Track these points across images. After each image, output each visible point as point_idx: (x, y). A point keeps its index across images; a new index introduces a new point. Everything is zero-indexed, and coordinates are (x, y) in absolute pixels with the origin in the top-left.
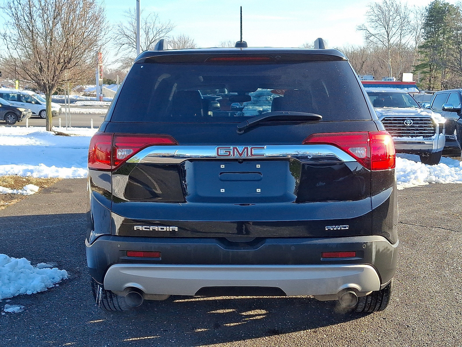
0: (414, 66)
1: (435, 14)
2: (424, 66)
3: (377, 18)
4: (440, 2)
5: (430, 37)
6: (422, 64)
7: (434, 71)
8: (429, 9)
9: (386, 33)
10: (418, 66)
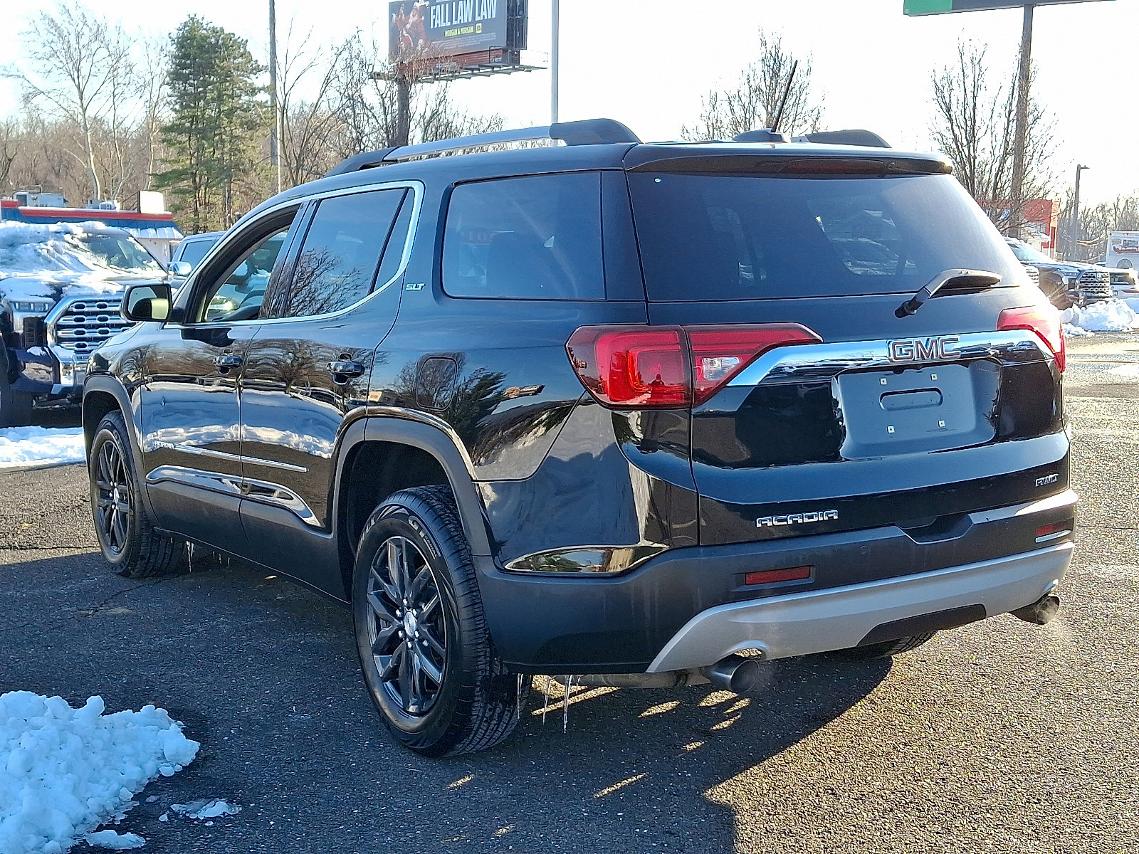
0: (152, 174)
1: (192, 51)
2: (178, 175)
3: (48, 50)
4: (202, 24)
5: (188, 106)
6: (174, 171)
7: (203, 188)
8: (178, 38)
9: (76, 90)
10: (163, 175)
